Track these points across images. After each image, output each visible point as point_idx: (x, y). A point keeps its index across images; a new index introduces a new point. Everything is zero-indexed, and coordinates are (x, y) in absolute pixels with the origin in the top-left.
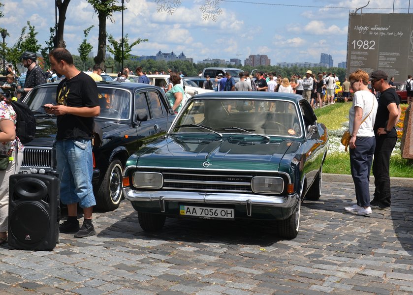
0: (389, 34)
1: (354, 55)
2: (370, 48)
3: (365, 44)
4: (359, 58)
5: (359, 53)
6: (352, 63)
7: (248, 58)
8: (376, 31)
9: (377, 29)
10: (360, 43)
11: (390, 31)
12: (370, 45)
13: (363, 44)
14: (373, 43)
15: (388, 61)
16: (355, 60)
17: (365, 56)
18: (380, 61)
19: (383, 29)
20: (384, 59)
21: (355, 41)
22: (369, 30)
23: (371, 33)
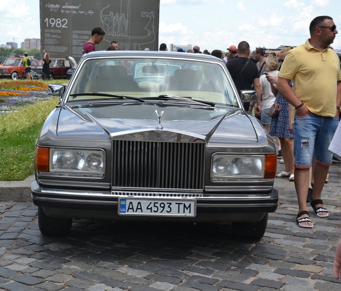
0: (81, 12)
1: (48, 33)
2: (63, 27)
3: (58, 22)
4: (53, 36)
5: (52, 31)
6: (46, 41)
7: (24, 41)
8: (67, 9)
9: (68, 7)
10: (53, 21)
11: (81, 9)
12: (63, 23)
13: (56, 22)
14: (65, 21)
15: (81, 39)
16: (49, 38)
17: (59, 34)
18: (74, 39)
19: (74, 7)
20: (77, 37)
21: (47, 19)
22: (61, 8)
23: (62, 11)
